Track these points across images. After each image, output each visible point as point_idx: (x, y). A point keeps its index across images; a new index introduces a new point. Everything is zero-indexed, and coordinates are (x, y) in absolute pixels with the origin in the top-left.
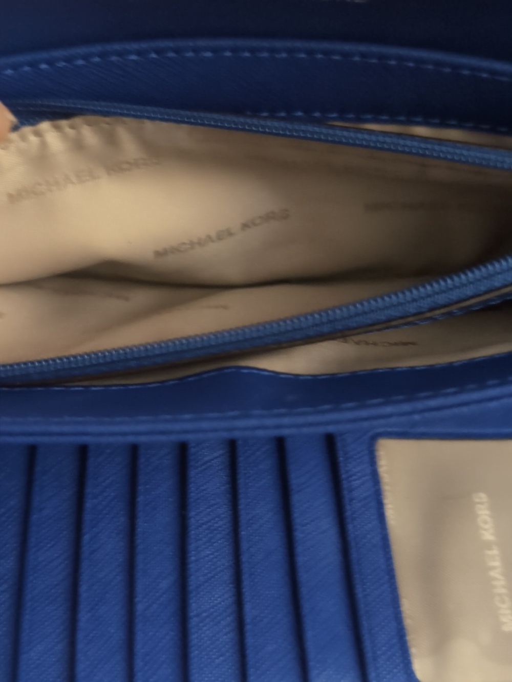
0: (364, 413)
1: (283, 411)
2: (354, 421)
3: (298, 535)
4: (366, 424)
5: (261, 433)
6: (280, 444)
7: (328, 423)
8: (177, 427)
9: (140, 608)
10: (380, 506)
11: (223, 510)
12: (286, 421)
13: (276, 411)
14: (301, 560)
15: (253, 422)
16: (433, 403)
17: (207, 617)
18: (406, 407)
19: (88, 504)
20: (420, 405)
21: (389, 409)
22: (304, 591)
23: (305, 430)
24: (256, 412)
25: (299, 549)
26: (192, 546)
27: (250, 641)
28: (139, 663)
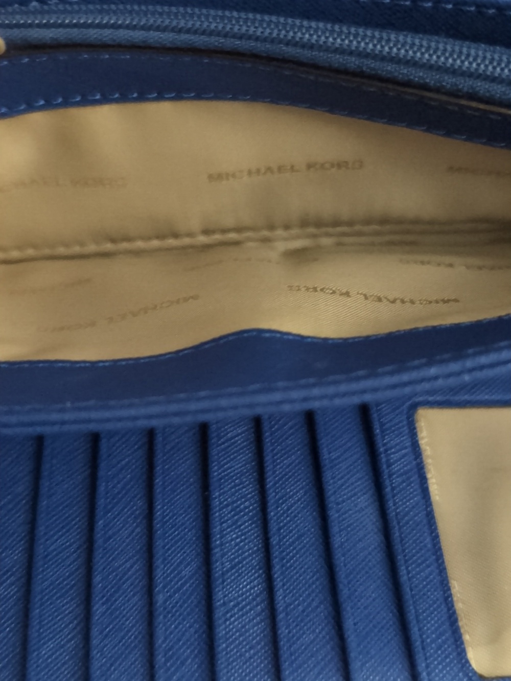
0: (405, 377)
1: (312, 380)
2: (394, 387)
3: (333, 514)
4: (407, 390)
5: (287, 408)
6: (310, 418)
7: (364, 392)
8: (193, 406)
9: (160, 598)
10: (423, 480)
11: (249, 489)
12: (316, 392)
13: (303, 382)
14: (337, 540)
15: (277, 396)
16: (484, 360)
17: (235, 606)
18: (454, 367)
19: (102, 488)
20: (469, 363)
21: (433, 371)
22: (342, 575)
23: (338, 402)
24: (281, 384)
25: (335, 529)
26: (216, 530)
27: (283, 631)
28: (160, 659)
